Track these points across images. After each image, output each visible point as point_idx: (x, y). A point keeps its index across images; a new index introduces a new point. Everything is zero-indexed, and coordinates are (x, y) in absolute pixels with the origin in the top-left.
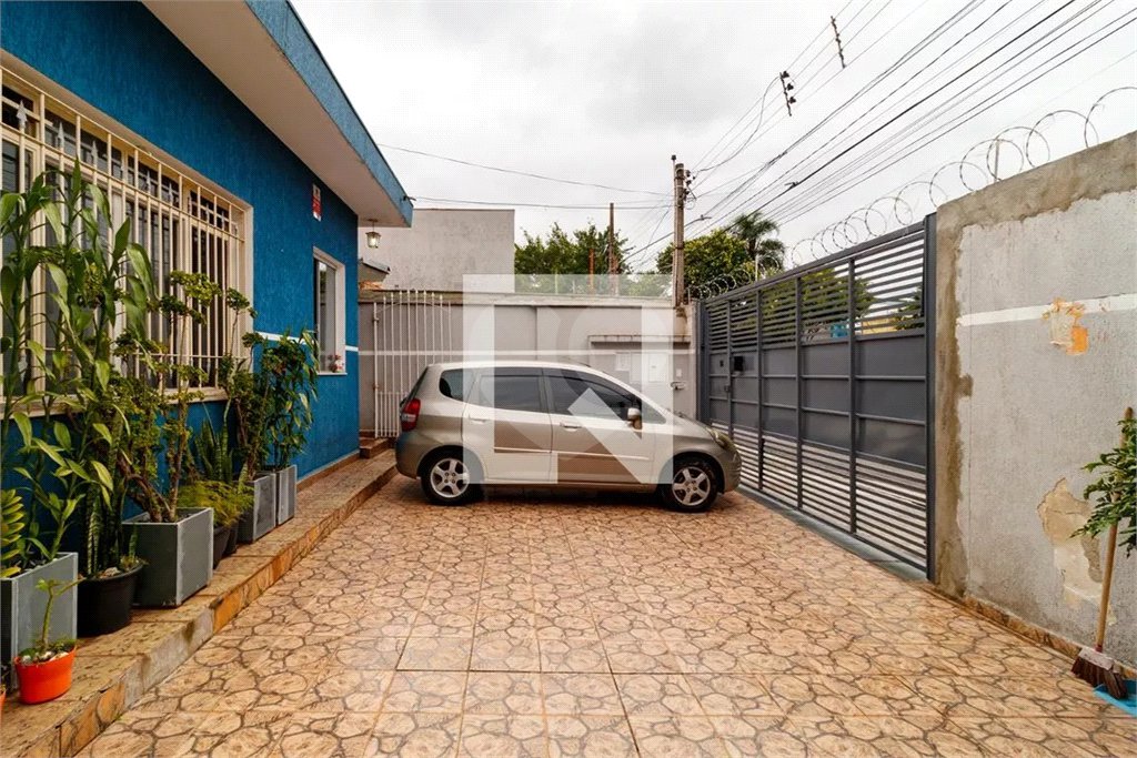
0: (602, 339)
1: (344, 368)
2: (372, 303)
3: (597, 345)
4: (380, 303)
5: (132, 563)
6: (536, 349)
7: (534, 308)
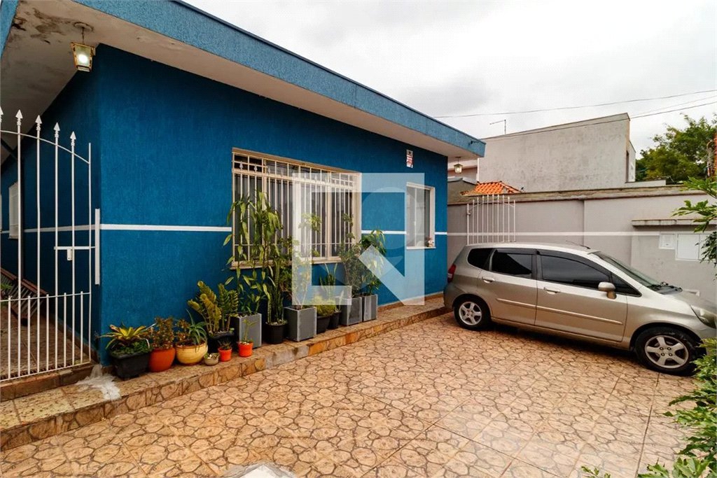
0: (643, 223)
1: (434, 244)
2: (466, 204)
3: (638, 228)
4: (471, 204)
5: (283, 322)
6: (583, 231)
7: (582, 200)
